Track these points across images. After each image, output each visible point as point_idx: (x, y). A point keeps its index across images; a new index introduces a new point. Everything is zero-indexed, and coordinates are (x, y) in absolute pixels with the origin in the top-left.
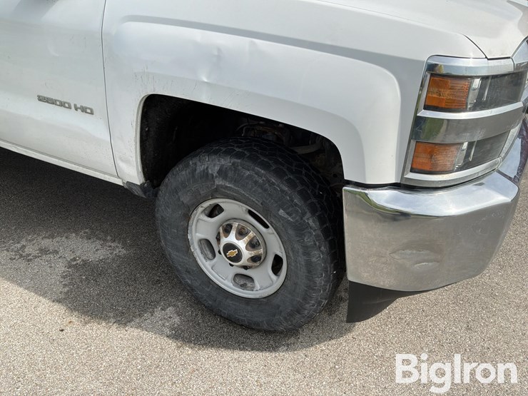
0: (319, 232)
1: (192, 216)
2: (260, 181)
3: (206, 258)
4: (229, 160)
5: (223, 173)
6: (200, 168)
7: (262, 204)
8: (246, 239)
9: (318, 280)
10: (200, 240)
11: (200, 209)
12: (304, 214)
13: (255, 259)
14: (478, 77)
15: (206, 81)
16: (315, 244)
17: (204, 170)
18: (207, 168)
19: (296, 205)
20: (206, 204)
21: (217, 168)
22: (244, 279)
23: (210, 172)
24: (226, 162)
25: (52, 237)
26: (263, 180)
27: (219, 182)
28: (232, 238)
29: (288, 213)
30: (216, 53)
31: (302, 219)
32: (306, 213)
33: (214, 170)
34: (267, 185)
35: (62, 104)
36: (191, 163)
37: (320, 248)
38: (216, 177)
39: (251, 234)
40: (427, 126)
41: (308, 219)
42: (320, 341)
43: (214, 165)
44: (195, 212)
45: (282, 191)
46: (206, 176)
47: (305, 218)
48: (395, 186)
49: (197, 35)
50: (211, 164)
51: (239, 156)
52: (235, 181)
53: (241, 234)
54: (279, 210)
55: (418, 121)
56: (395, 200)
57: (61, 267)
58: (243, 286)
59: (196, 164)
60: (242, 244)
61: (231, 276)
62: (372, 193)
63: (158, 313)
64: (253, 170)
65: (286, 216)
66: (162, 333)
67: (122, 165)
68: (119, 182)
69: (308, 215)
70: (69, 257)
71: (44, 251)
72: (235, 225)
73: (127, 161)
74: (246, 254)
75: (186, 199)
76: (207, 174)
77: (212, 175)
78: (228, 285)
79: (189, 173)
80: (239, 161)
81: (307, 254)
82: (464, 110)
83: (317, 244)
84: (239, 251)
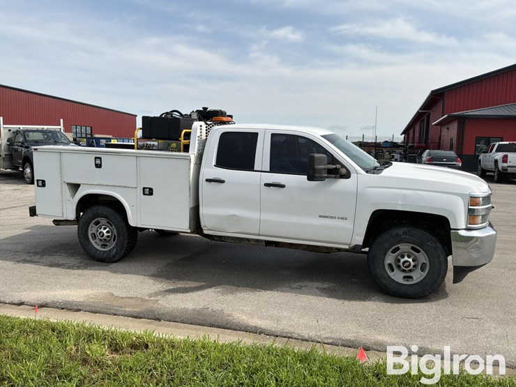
0: (442, 249)
1: (387, 254)
2: (420, 234)
3: (391, 271)
4: (406, 228)
10: (388, 264)
11: (391, 250)
13: (415, 266)
14: (481, 197)
17: (396, 234)
18: (398, 232)
19: (433, 240)
28: (406, 258)
30: (404, 195)
33: (401, 233)
36: (390, 232)
39: (413, 256)
40: (472, 211)
41: (438, 245)
44: (388, 252)
45: (428, 236)
47: (436, 245)
48: (465, 229)
52: (410, 235)
53: (409, 257)
55: (469, 210)
58: (408, 280)
59: (392, 232)
61: (403, 277)
62: (458, 231)
63: (373, 298)
65: (430, 244)
67: (355, 237)
69: (438, 243)
71: (302, 286)
72: (406, 254)
74: (412, 264)
76: (398, 235)
78: (401, 281)
79: (389, 236)
80: (411, 228)
82: (480, 206)
84: (410, 263)
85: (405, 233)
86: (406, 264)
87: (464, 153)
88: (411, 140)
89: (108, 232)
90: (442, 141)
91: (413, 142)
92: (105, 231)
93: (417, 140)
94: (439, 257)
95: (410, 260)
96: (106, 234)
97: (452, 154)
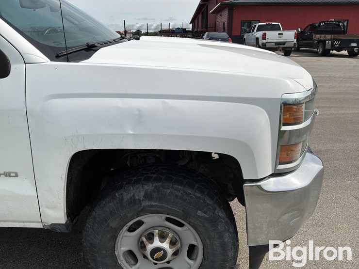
1: (119, 235)
2: (180, 194)
3: (130, 265)
4: (151, 185)
6: (127, 197)
7: (183, 211)
8: (168, 240)
9: (230, 254)
10: (124, 253)
11: (125, 228)
12: (215, 209)
13: (176, 253)
15: (132, 133)
16: (225, 229)
17: (131, 198)
18: (134, 195)
19: (208, 204)
21: (142, 194)
23: (137, 198)
24: (149, 187)
26: (181, 193)
27: (143, 204)
28: (157, 243)
29: (204, 212)
30: (137, 113)
31: (214, 213)
32: (216, 208)
34: (185, 196)
36: (117, 195)
37: (228, 230)
38: (143, 200)
39: (170, 235)
40: (286, 136)
41: (218, 212)
43: (140, 192)
44: (121, 231)
45: (197, 197)
46: (133, 201)
47: (216, 212)
50: (136, 192)
51: (158, 180)
52: (160, 200)
53: (163, 237)
54: (197, 212)
55: (281, 134)
59: (122, 194)
64: (172, 188)
65: (203, 215)
69: (218, 209)
72: (156, 232)
73: (53, 207)
74: (170, 252)
75: (114, 224)
76: (135, 200)
77: (140, 200)
79: (117, 203)
80: (160, 184)
82: (302, 123)
83: (227, 227)
84: (165, 251)
85: (148, 196)
87: (233, 35)
88: (196, 27)
90: (217, 26)
91: (198, 28)
93: (200, 26)
94: (221, 237)
95: (165, 245)
97: (225, 34)
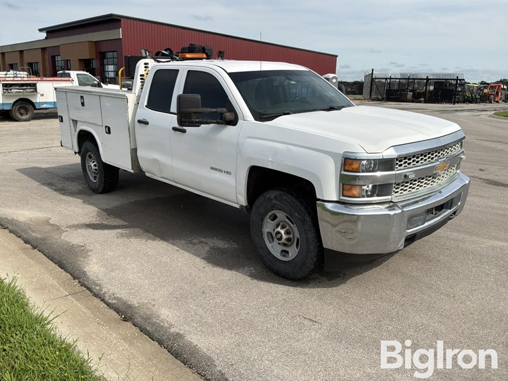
0: (311, 223)
1: (264, 219)
3: (270, 242)
4: (278, 192)
5: (276, 198)
6: (268, 196)
8: (285, 229)
9: (311, 247)
10: (268, 233)
11: (268, 216)
13: (288, 240)
14: (365, 160)
15: (271, 160)
18: (270, 196)
19: (302, 211)
20: (270, 214)
21: (274, 196)
22: (285, 253)
25: (205, 238)
27: (274, 202)
28: (279, 229)
30: (275, 150)
32: (306, 215)
33: (272, 197)
35: (220, 171)
38: (273, 199)
39: (287, 228)
41: (307, 217)
42: (318, 287)
44: (266, 217)
45: (297, 205)
46: (270, 199)
47: (305, 217)
48: (338, 202)
49: (270, 144)
50: (272, 194)
51: (282, 191)
52: (280, 201)
53: (283, 227)
54: (295, 213)
55: (342, 177)
56: (334, 207)
57: (207, 248)
58: (284, 256)
59: (266, 194)
60: (282, 232)
61: (280, 251)
62: (326, 204)
63: (246, 269)
64: (287, 196)
65: (298, 216)
66: (246, 275)
67: (239, 196)
68: (238, 206)
70: (212, 245)
71: (202, 242)
72: (281, 223)
73: (241, 194)
74: (284, 237)
75: (262, 210)
78: (278, 255)
79: (264, 199)
81: (306, 233)
82: (359, 172)
83: (310, 228)
84: (281, 235)
86: (279, 236)
89: (95, 165)
92: (92, 165)
96: (93, 168)
